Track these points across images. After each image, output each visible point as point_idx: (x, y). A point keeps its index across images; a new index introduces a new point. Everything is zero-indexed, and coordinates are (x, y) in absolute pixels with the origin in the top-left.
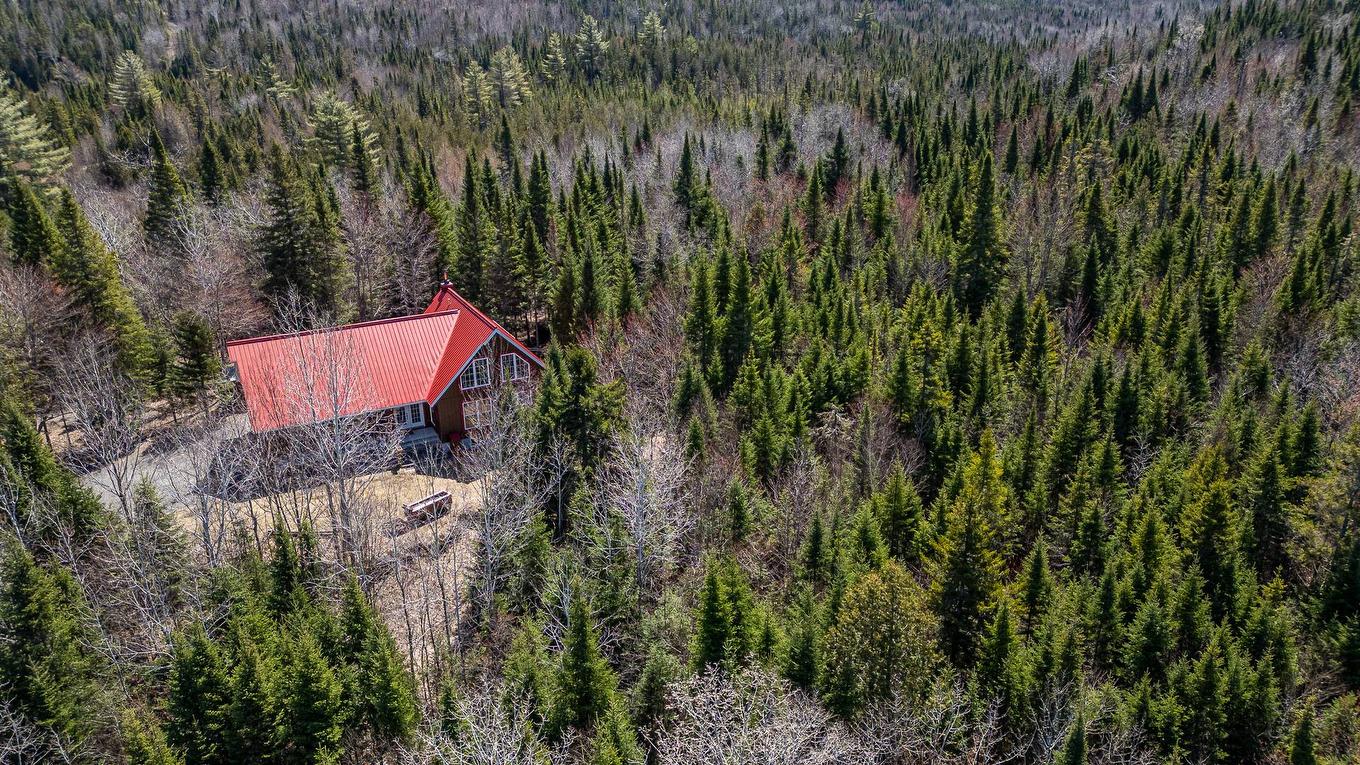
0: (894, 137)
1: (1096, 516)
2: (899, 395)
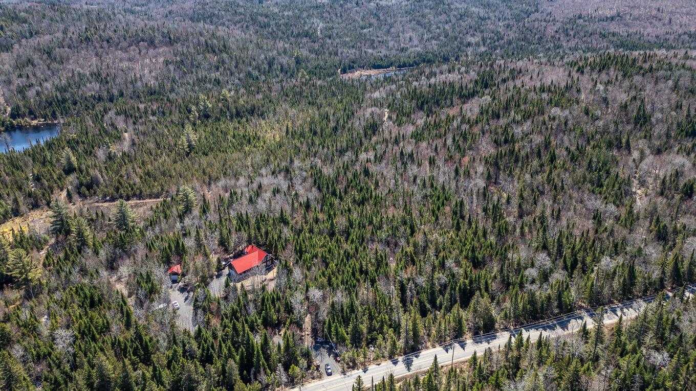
0: (317, 185)
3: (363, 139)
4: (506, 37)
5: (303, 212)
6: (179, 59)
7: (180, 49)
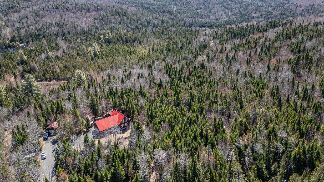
0: (168, 73)
2: (169, 121)
3: (199, 53)
4: (274, 14)
5: (157, 89)
6: (101, 18)
7: (102, 13)
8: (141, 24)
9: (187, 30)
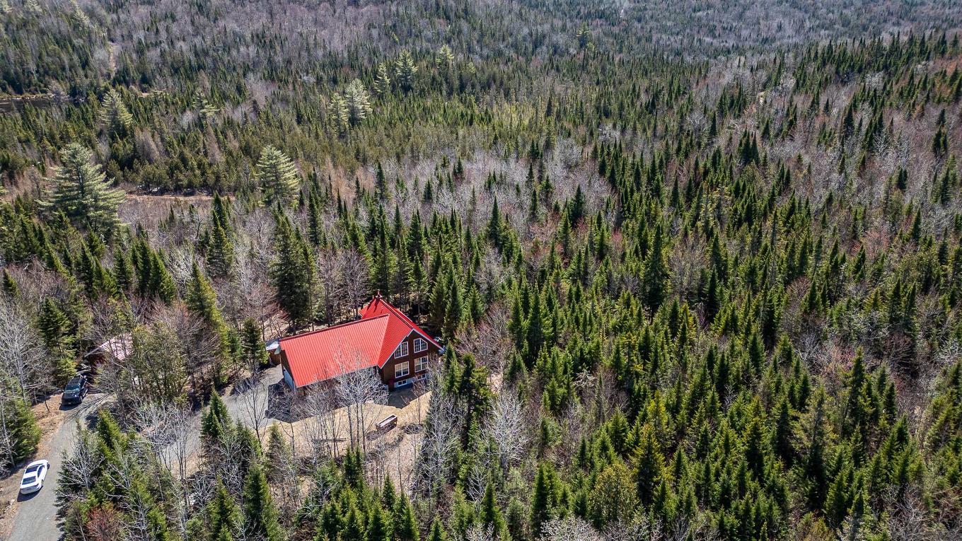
0: (608, 175)
1: (706, 431)
2: (617, 364)
5: (560, 227)
6: (389, 23)
7: (394, 8)
8: (515, 46)
9: (667, 63)
